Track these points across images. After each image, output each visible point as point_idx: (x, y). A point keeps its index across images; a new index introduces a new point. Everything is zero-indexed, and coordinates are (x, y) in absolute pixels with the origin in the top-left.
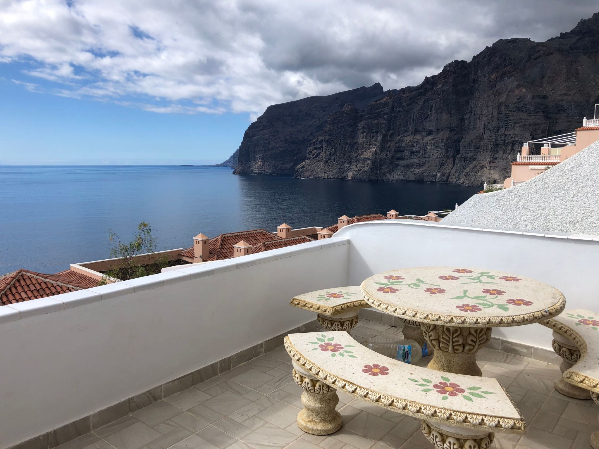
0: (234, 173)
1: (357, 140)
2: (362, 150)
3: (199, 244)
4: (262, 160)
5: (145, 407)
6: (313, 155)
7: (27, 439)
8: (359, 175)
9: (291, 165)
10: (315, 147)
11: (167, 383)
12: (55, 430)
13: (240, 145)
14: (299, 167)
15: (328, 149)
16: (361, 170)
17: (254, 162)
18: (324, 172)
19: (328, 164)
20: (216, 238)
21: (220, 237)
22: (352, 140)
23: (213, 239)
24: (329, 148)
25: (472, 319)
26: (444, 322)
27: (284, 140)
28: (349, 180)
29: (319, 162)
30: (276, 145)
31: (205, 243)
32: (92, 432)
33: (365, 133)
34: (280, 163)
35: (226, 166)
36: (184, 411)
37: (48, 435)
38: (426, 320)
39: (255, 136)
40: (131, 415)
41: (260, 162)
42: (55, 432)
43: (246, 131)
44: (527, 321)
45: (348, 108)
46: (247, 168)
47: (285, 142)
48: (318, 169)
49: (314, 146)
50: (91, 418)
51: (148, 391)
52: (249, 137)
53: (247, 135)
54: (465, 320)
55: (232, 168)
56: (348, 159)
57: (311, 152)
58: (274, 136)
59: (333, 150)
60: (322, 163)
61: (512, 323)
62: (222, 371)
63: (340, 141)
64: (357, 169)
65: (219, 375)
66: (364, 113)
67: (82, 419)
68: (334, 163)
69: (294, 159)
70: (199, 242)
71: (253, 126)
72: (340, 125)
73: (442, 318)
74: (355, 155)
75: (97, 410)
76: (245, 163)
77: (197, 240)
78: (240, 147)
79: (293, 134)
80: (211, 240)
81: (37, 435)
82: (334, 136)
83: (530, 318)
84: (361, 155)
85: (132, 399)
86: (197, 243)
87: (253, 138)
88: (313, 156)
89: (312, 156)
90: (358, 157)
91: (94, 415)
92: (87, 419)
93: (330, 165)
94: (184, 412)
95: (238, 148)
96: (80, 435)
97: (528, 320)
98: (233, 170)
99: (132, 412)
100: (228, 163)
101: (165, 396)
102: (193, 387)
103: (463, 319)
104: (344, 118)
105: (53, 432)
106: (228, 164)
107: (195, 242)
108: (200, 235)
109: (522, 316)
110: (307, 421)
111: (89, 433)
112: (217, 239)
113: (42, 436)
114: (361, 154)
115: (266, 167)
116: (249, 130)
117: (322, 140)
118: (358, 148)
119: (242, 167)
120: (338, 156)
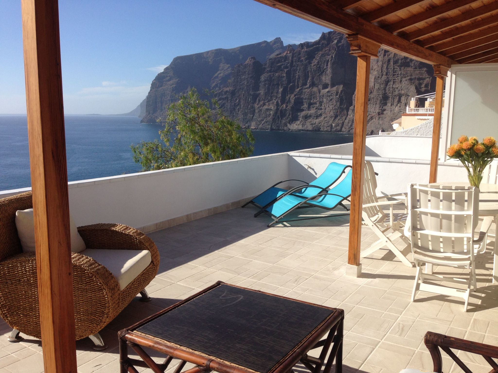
1: (259, 92)
2: (265, 101)
8: (262, 125)
15: (232, 99)
16: (263, 120)
19: (233, 114)
22: (256, 92)
24: (234, 99)
28: (253, 129)
33: (267, 86)
39: (162, 86)
45: (251, 61)
49: (220, 97)
52: (156, 88)
56: (251, 110)
59: (238, 101)
63: (243, 92)
64: (260, 119)
66: (266, 67)
71: (160, 77)
72: (243, 77)
74: (258, 106)
76: (153, 112)
82: (238, 87)
87: (161, 88)
90: (261, 108)
104: (247, 71)
114: (264, 105)
116: (156, 81)
117: (227, 91)
118: (261, 100)
119: (150, 116)
120: (242, 107)
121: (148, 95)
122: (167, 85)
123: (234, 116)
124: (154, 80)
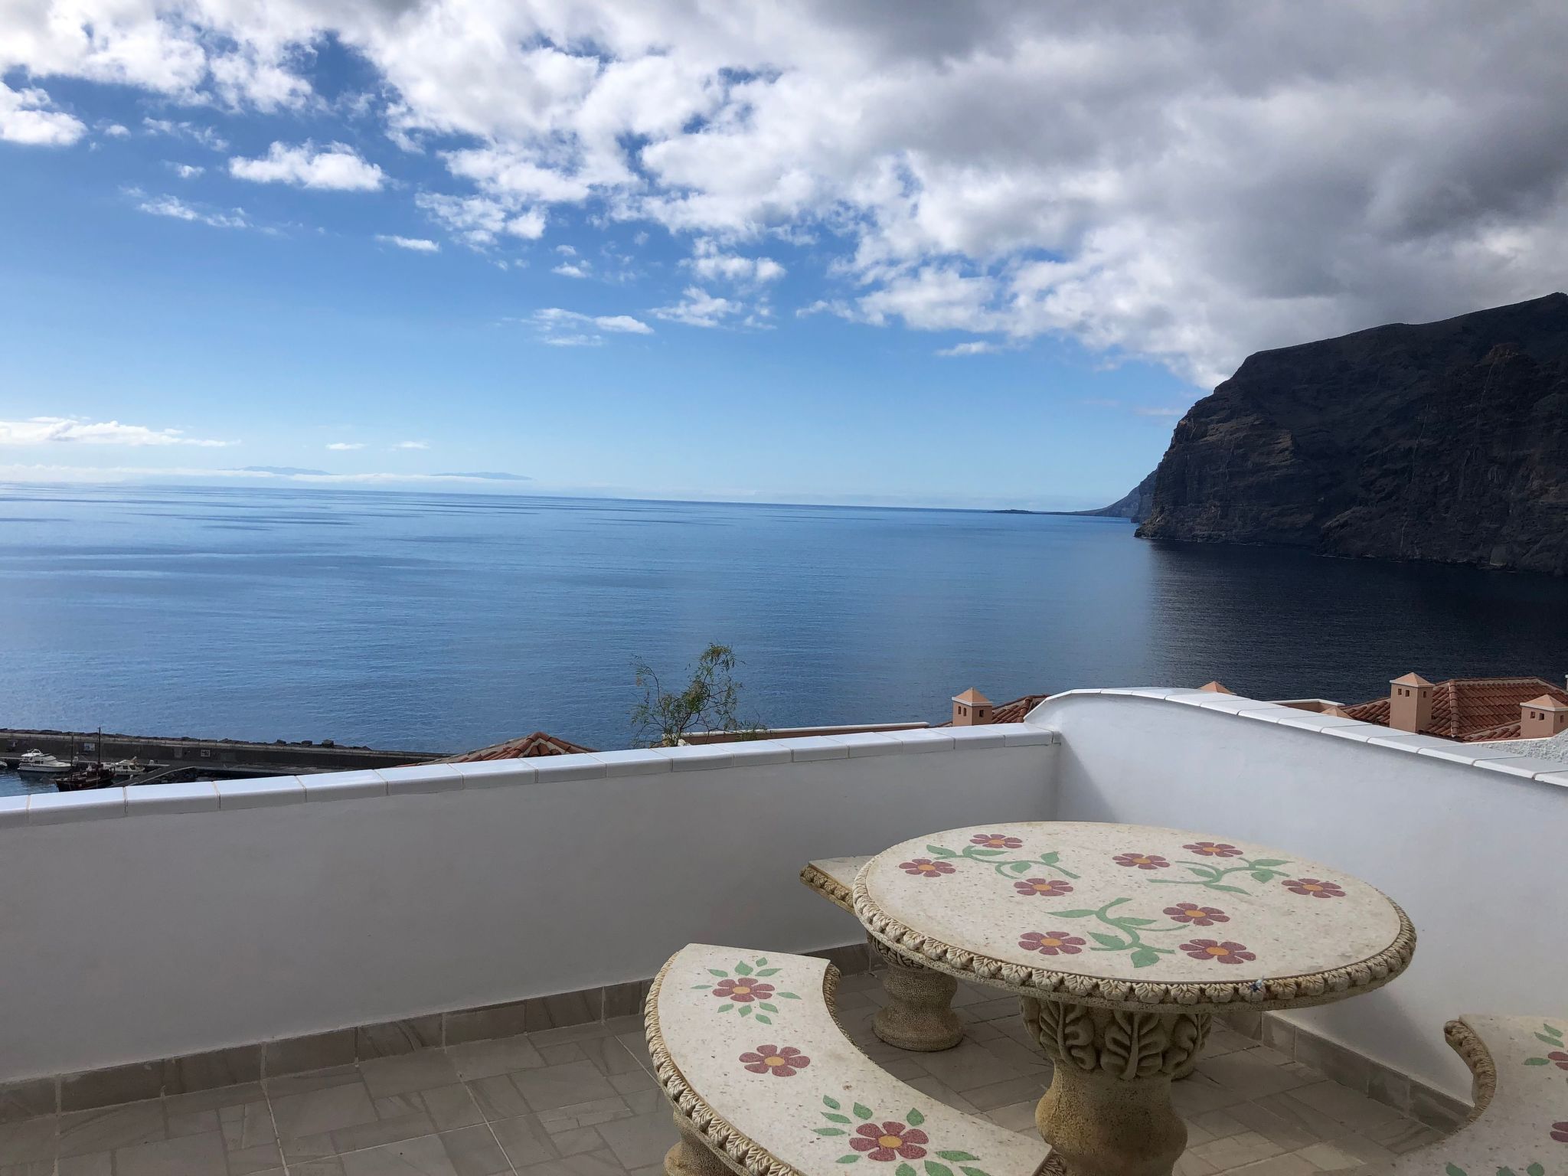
0: (1138, 535)
1: (1526, 452)
2: (1546, 480)
3: (965, 715)
4: (1221, 500)
5: (395, 1054)
6: (1377, 493)
7: (119, 1064)
8: (1532, 555)
9: (1309, 517)
10: (1385, 470)
11: (458, 1012)
12: (180, 1059)
13: (1160, 459)
14: (1330, 523)
15: (1428, 475)
16: (1536, 542)
17: (1198, 507)
18: (1412, 543)
19: (1426, 519)
20: (1015, 704)
21: (1024, 701)
22: (1513, 450)
23: (1006, 708)
24: (1434, 473)
25: (1017, 971)
26: (953, 967)
27: (1291, 449)
28: (1495, 569)
29: (1395, 514)
30: (1267, 461)
31: (981, 716)
32: (264, 1082)
33: (1557, 432)
34: (1276, 510)
35: (1119, 515)
36: (462, 1081)
37: (161, 1065)
38: (918, 954)
39: (1206, 436)
40: (357, 1066)
41: (1214, 507)
42: (180, 1061)
43: (1179, 423)
44: (1177, 1003)
45: (1501, 356)
46: (1177, 523)
47: (1292, 452)
48: (1393, 533)
49: (1385, 467)
50: (264, 1052)
51: (404, 1021)
52: (1187, 440)
53: (1182, 433)
54: (1000, 968)
55: (1135, 520)
56: (1494, 507)
57: (1372, 483)
58: (1260, 436)
59: (1446, 479)
60: (1406, 516)
61: (1126, 1000)
62: (611, 1014)
63: (1469, 453)
64: (1524, 538)
65: (603, 1021)
66: (1555, 372)
67: (242, 1048)
68: (1445, 518)
69: (1319, 500)
70: (965, 709)
71: (1202, 411)
72: (1471, 406)
73: (949, 956)
74: (1520, 496)
75: (279, 1037)
76: (1173, 507)
77: (960, 705)
78: (1161, 466)
79: (1320, 431)
80: (1002, 709)
81: (140, 1061)
82: (1450, 437)
83: (1184, 997)
84: (1538, 497)
85: (363, 1029)
86: (960, 713)
87: (1201, 442)
88: (1379, 496)
89: (1374, 495)
90: (1531, 502)
91: (269, 1046)
92: (254, 1050)
93: (1433, 522)
94: (460, 1083)
95: (1155, 468)
96: (235, 1082)
97: (1179, 1000)
98: (1135, 527)
99: (362, 1059)
100: (1123, 507)
101: (449, 1042)
102: (526, 1034)
103: (993, 966)
104: (1485, 387)
105: (174, 1062)
106: (1124, 509)
107: (956, 710)
108: (969, 693)
109: (1163, 987)
110: (677, 1163)
111: (256, 1082)
112: (1017, 706)
113: (151, 1064)
114: (1542, 494)
115: (1233, 520)
116: (1189, 420)
117: (1410, 449)
118: (1531, 477)
119: (1162, 518)
120: (1460, 497)
121: (1163, 460)
122: (1221, 433)
123: (1430, 524)
124: (1183, 419)
